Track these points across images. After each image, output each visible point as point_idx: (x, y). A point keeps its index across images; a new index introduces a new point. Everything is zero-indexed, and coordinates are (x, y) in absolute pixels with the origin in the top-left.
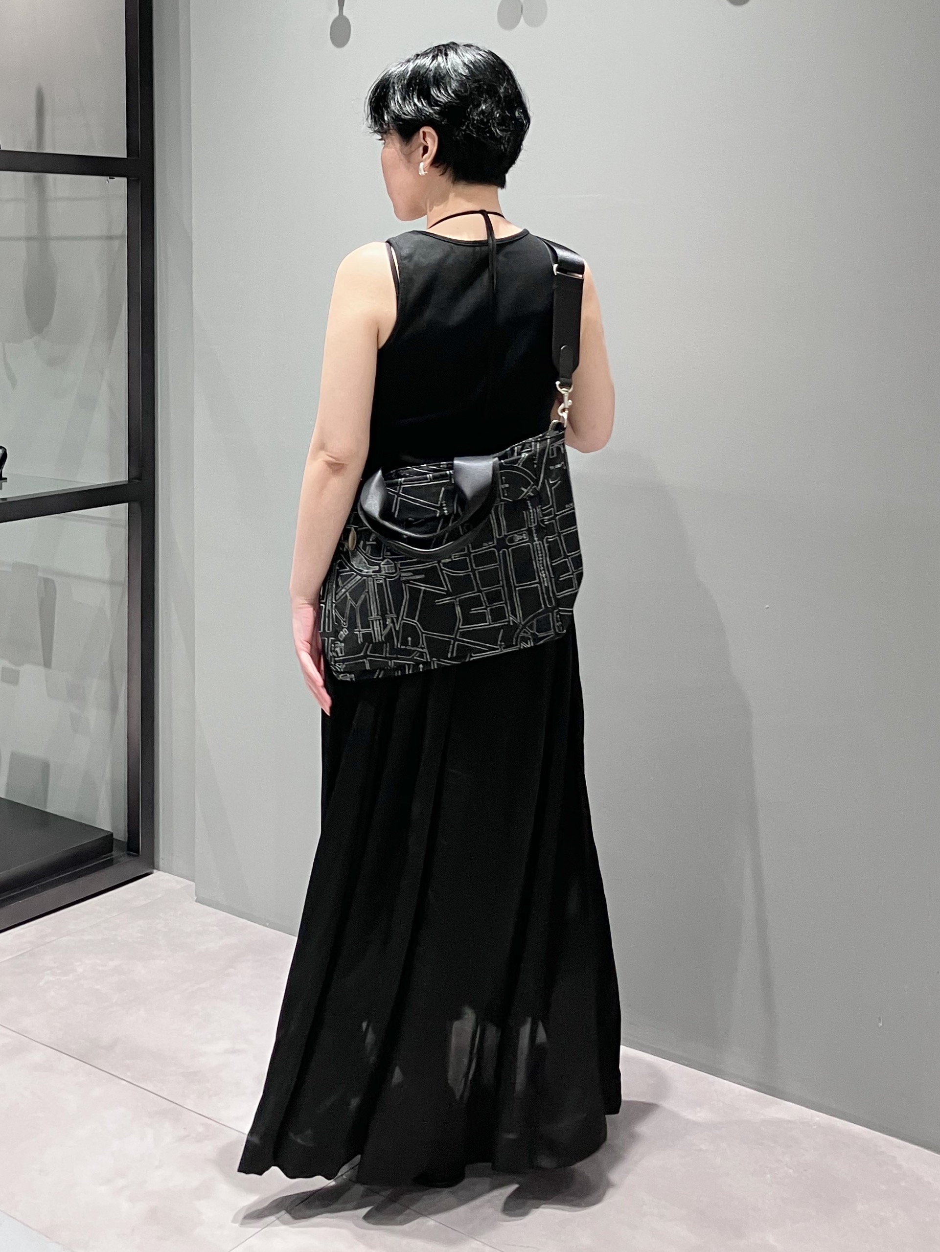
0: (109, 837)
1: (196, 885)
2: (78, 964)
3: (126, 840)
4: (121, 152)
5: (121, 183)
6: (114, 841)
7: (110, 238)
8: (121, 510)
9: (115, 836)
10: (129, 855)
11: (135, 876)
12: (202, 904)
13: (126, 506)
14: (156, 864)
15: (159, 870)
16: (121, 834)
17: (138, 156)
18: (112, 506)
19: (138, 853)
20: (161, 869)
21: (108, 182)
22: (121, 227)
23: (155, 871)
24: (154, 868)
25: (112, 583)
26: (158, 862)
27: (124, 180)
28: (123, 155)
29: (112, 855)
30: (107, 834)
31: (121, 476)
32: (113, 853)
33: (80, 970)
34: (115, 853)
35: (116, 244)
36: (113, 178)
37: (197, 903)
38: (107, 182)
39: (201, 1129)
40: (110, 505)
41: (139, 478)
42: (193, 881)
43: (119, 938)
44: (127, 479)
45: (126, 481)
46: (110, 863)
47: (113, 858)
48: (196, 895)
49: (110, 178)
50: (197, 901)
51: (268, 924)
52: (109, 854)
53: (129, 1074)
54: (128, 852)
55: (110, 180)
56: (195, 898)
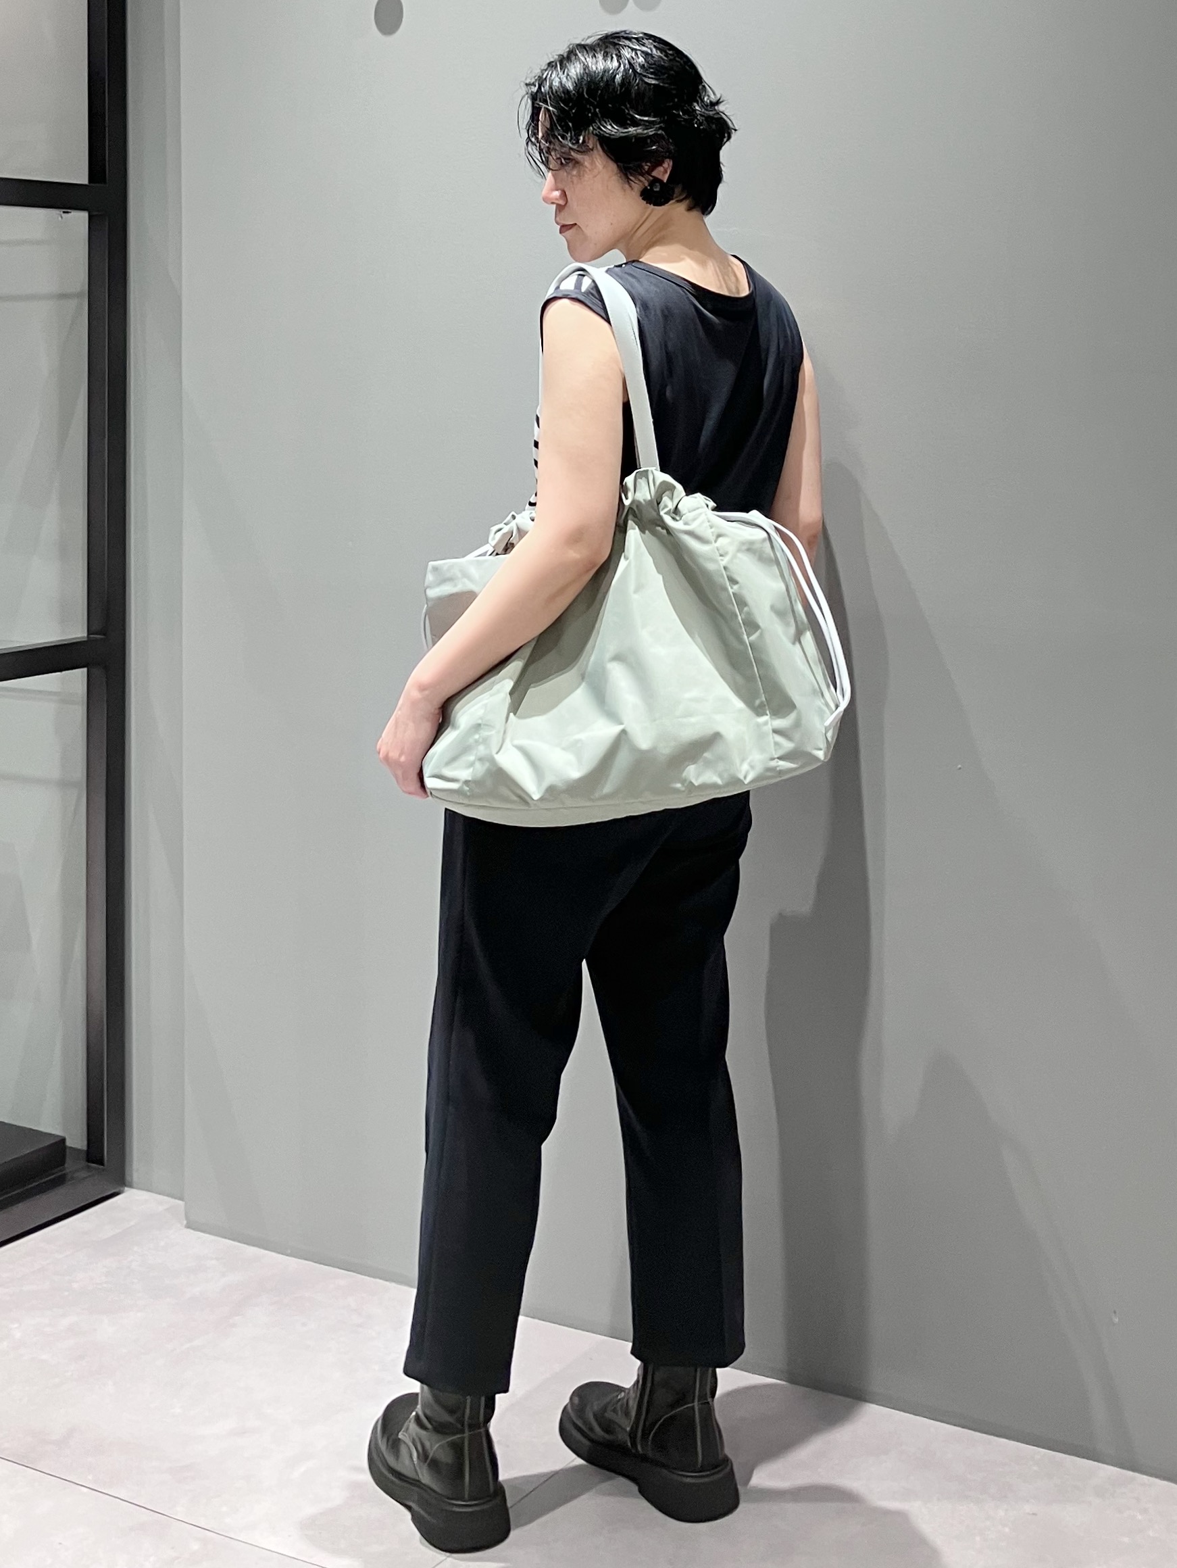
0: (60, 1144)
1: (186, 1203)
2: (16, 1325)
3: (85, 1148)
4: (80, 176)
5: (79, 220)
6: (68, 1150)
7: (63, 296)
8: (78, 677)
9: (69, 1143)
10: (89, 1167)
11: (99, 1197)
12: (194, 1229)
13: (82, 672)
14: (128, 1178)
15: (131, 1186)
16: (77, 1140)
17: (105, 182)
18: (64, 672)
19: (102, 1164)
20: (135, 1185)
21: (62, 217)
22: (79, 278)
23: (126, 1188)
24: (126, 1186)
25: (63, 784)
26: (131, 1176)
27: (84, 216)
28: (82, 178)
29: (64, 1169)
30: (57, 1140)
31: (78, 632)
32: (66, 1165)
33: (18, 1335)
34: (70, 1165)
35: (73, 303)
36: (68, 212)
37: (189, 1230)
38: (60, 218)
39: (195, 1546)
40: (60, 671)
41: (103, 632)
42: (181, 1199)
43: (75, 1285)
44: (86, 635)
45: (83, 637)
46: (60, 1181)
47: (65, 1174)
48: (187, 1218)
49: (64, 212)
50: (188, 1226)
51: (289, 1251)
52: (61, 1167)
53: (90, 1477)
54: (90, 1164)
55: (64, 215)
56: (185, 1222)
